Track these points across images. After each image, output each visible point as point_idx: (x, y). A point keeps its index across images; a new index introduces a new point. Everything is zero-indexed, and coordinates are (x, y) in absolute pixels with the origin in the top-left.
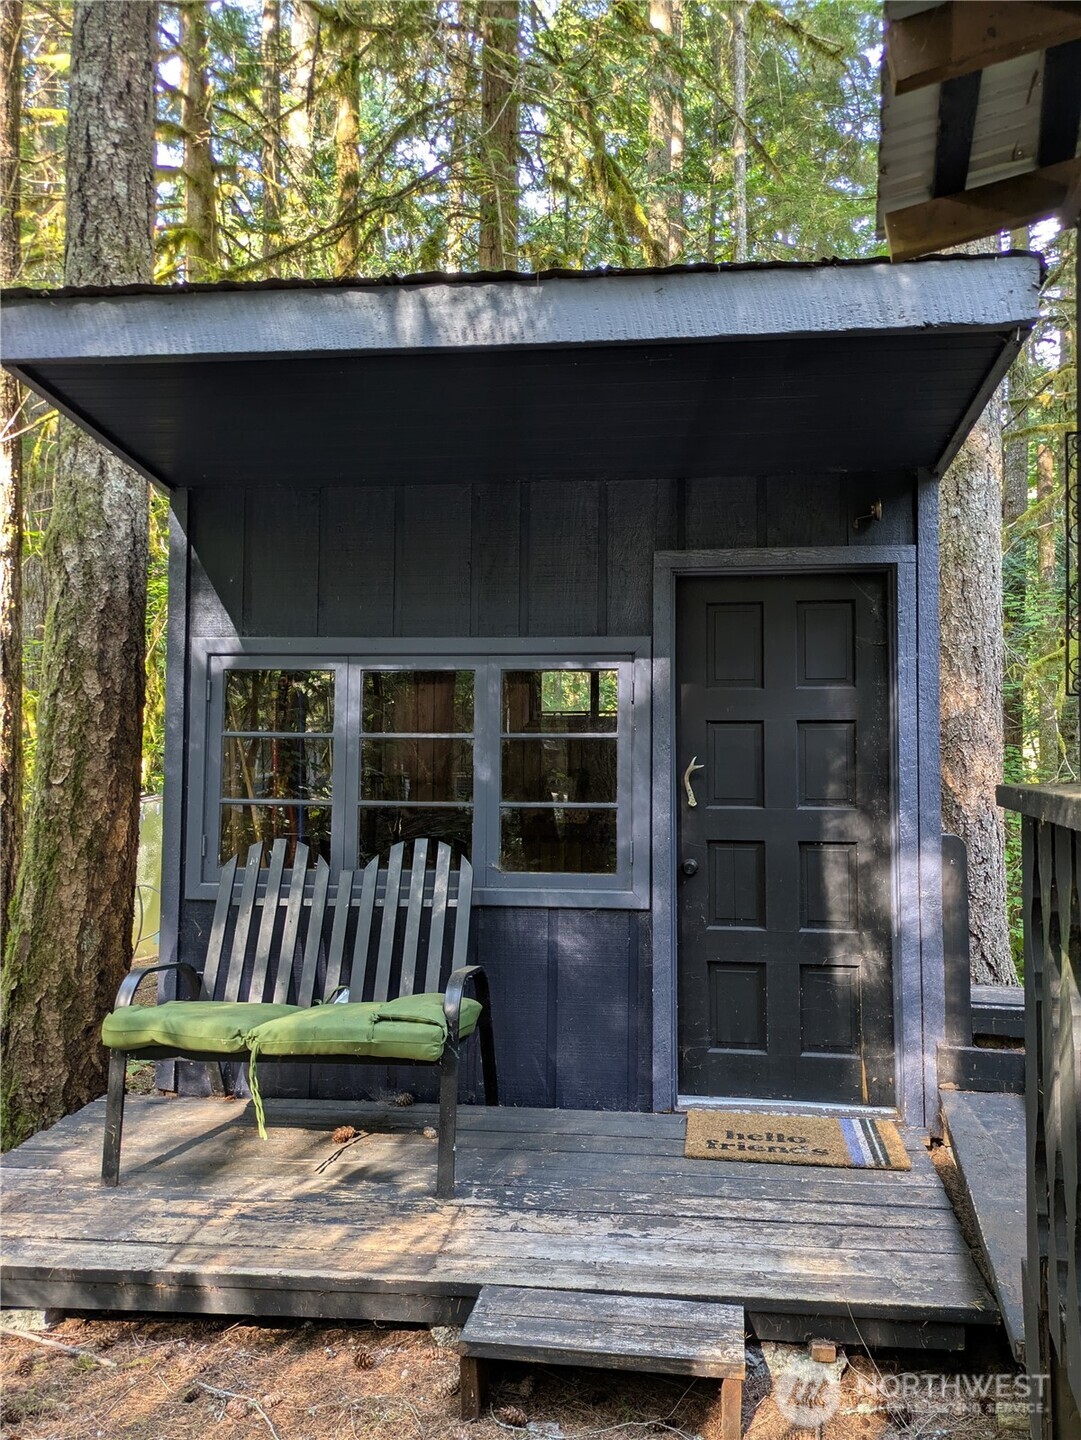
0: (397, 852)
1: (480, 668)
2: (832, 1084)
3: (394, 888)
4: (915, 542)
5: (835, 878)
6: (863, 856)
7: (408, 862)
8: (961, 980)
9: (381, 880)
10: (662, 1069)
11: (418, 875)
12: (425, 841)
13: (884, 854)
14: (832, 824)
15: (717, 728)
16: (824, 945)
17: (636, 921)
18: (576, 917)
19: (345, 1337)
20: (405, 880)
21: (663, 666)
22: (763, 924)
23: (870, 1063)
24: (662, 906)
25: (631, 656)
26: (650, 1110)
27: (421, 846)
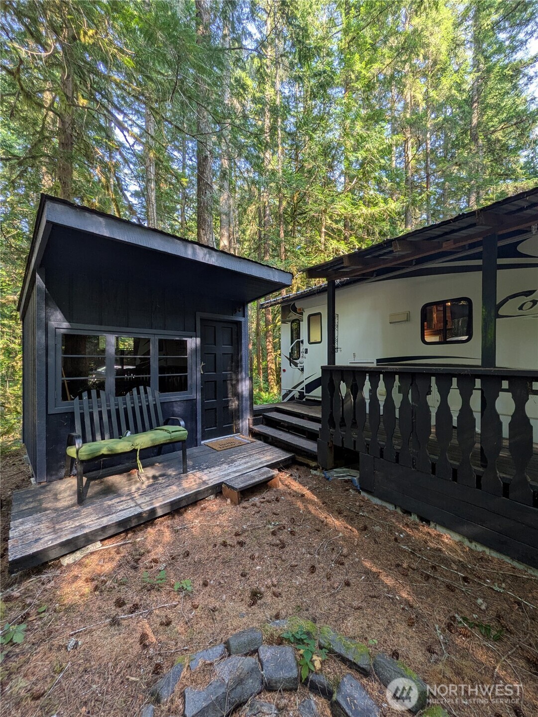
0: (135, 390)
1: (152, 338)
2: (229, 431)
3: (136, 401)
4: (244, 317)
5: (229, 387)
6: (234, 382)
7: (139, 393)
8: (251, 405)
9: (132, 399)
10: (199, 436)
11: (143, 395)
12: (142, 387)
13: (238, 381)
14: (229, 376)
15: (207, 355)
16: (228, 402)
17: (193, 402)
18: (179, 403)
19: (185, 511)
20: (139, 398)
21: (198, 340)
22: (216, 399)
23: (236, 425)
24: (199, 397)
25: (191, 337)
26: (197, 446)
27: (142, 388)
